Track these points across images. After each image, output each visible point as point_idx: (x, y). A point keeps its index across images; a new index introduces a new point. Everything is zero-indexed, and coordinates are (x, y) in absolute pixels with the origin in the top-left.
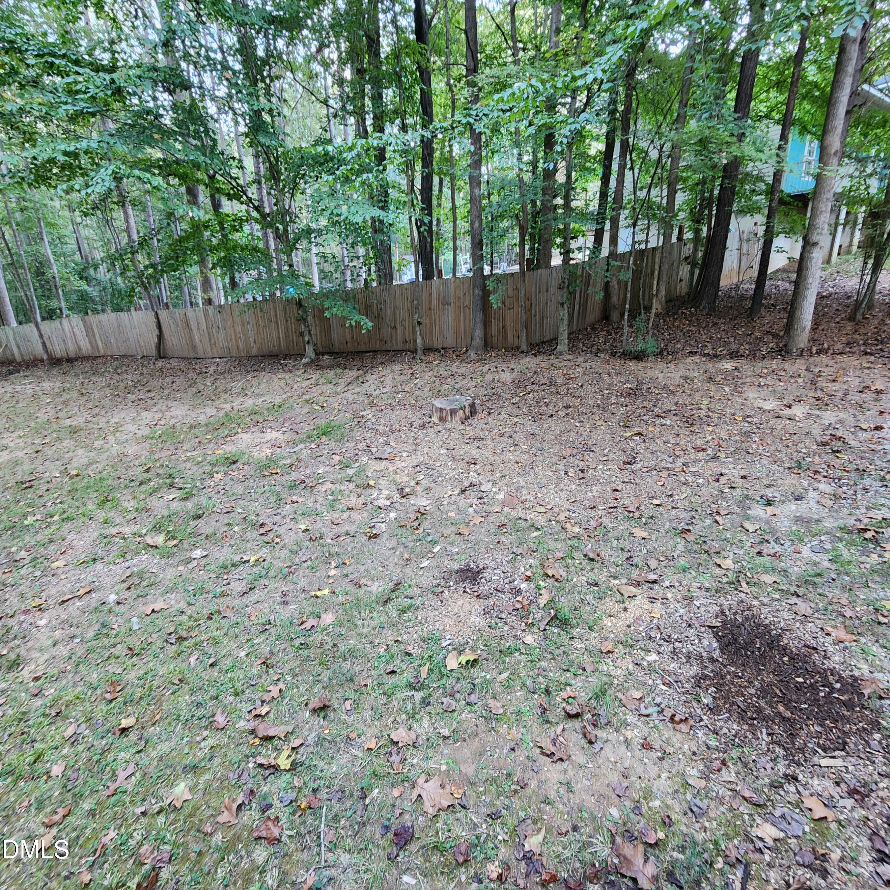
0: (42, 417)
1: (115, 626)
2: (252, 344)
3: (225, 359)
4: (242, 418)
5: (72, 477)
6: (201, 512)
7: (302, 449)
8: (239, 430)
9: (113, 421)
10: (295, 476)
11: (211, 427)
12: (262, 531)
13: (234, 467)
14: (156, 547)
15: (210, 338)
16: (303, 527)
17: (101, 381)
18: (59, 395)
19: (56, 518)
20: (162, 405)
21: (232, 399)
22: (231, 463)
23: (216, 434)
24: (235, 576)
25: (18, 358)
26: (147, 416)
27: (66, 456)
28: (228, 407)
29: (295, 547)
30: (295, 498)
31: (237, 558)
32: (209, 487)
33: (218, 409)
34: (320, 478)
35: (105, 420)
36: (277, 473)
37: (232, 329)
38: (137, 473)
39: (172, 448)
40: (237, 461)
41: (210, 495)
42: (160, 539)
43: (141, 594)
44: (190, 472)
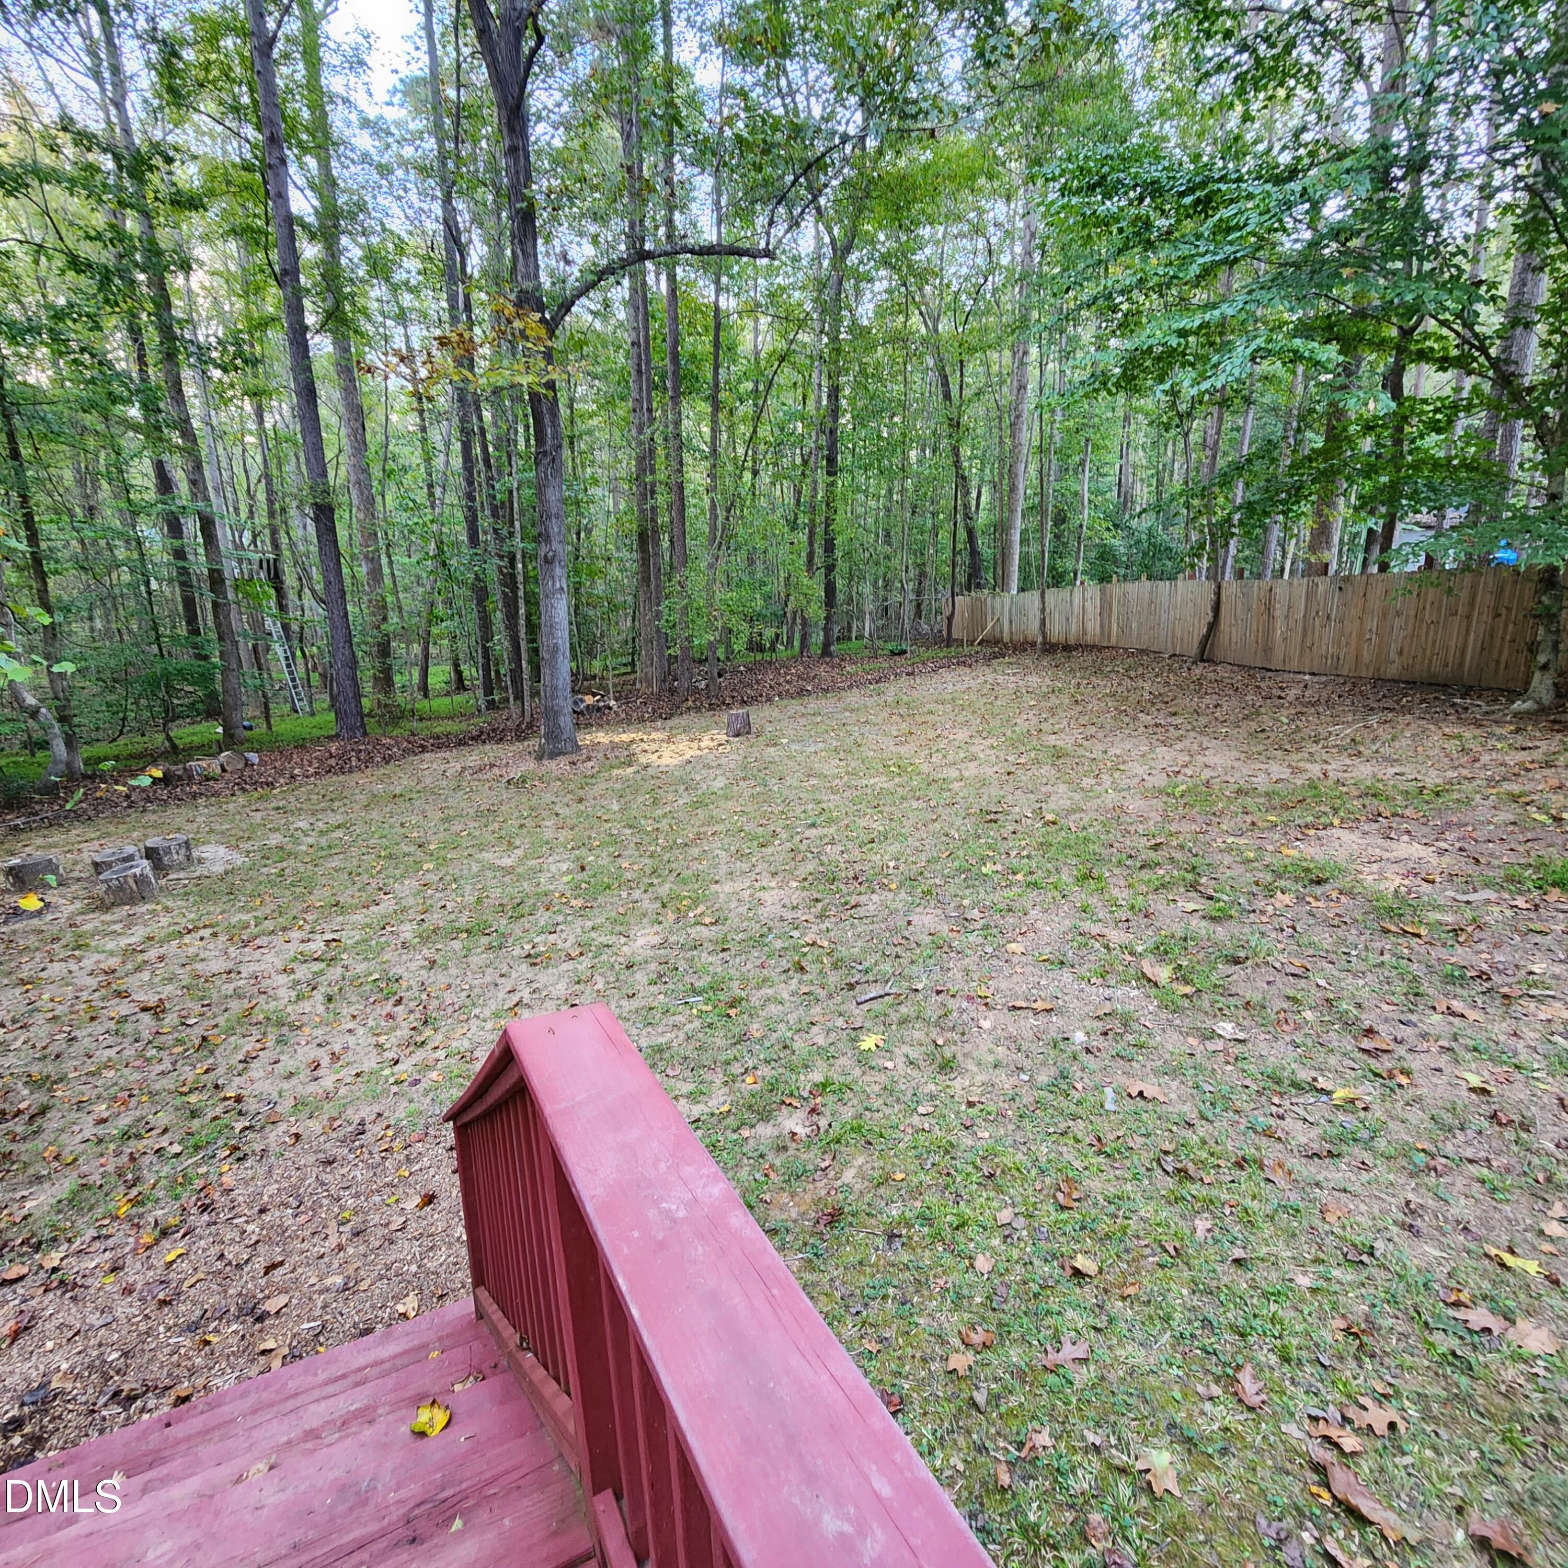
0: (1022, 726)
1: (1079, 1086)
2: (1393, 655)
3: (1324, 678)
4: (1345, 798)
5: (1047, 824)
6: (1242, 954)
7: (1488, 901)
8: (1336, 822)
9: (1112, 752)
10: (1461, 955)
11: (1276, 801)
12: (1366, 1044)
13: (1319, 890)
14: (1156, 984)
15: (1305, 635)
16: (1475, 1081)
17: (1104, 686)
18: (1046, 696)
19: (1019, 877)
20: (1192, 741)
21: (1325, 756)
22: (1312, 882)
23: (1286, 815)
24: (1295, 1108)
25: (1006, 639)
26: (1165, 756)
27: (1043, 789)
28: (1315, 770)
29: (1448, 1118)
30: (1457, 1005)
31: (1304, 1075)
32: (1263, 913)
33: (1296, 771)
34: (1535, 985)
35: (1101, 747)
36: (1418, 936)
37: (1357, 623)
38: (1140, 847)
39: (1200, 820)
40: (1326, 881)
41: (1263, 928)
42: (1163, 974)
43: (1123, 1053)
44: (1229, 873)
